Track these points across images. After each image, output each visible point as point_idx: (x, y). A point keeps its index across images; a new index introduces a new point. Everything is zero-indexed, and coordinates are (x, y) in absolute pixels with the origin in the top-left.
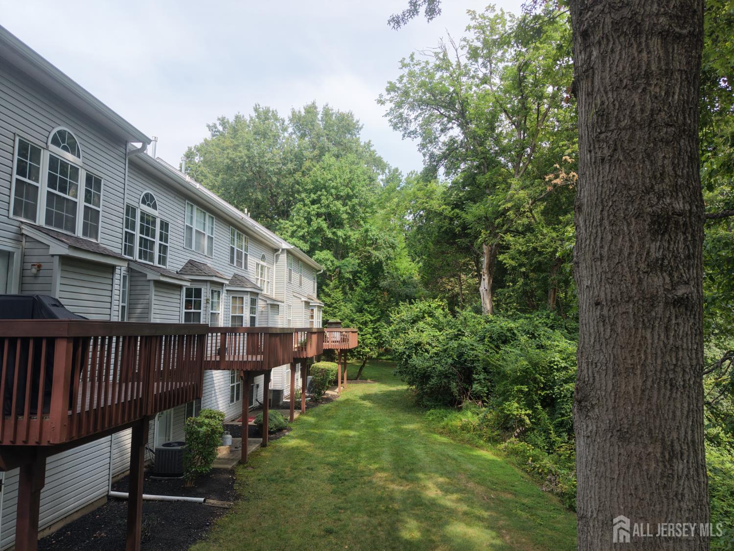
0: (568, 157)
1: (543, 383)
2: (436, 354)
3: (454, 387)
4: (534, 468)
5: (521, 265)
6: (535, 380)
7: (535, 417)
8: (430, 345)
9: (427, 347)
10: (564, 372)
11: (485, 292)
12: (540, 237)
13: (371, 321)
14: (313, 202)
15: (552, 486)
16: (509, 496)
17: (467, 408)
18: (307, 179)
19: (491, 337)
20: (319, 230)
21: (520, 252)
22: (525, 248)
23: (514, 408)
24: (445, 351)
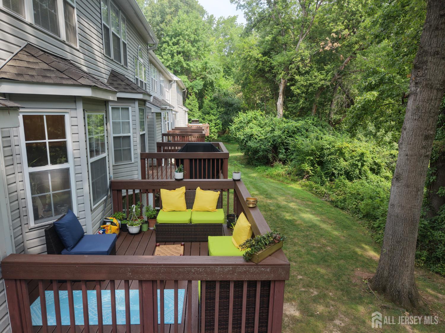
0: (334, 34)
1: (318, 155)
2: (260, 140)
3: (270, 156)
4: (316, 192)
5: (302, 93)
6: (315, 154)
7: (314, 170)
8: (257, 135)
9: (257, 137)
10: (328, 150)
11: (280, 105)
12: (314, 78)
13: (214, 120)
14: (174, 44)
15: (327, 199)
16: (310, 203)
17: (277, 166)
18: (168, 28)
19: (288, 131)
20: (180, 62)
21: (302, 85)
22: (305, 84)
23: (307, 167)
24: (265, 139)
